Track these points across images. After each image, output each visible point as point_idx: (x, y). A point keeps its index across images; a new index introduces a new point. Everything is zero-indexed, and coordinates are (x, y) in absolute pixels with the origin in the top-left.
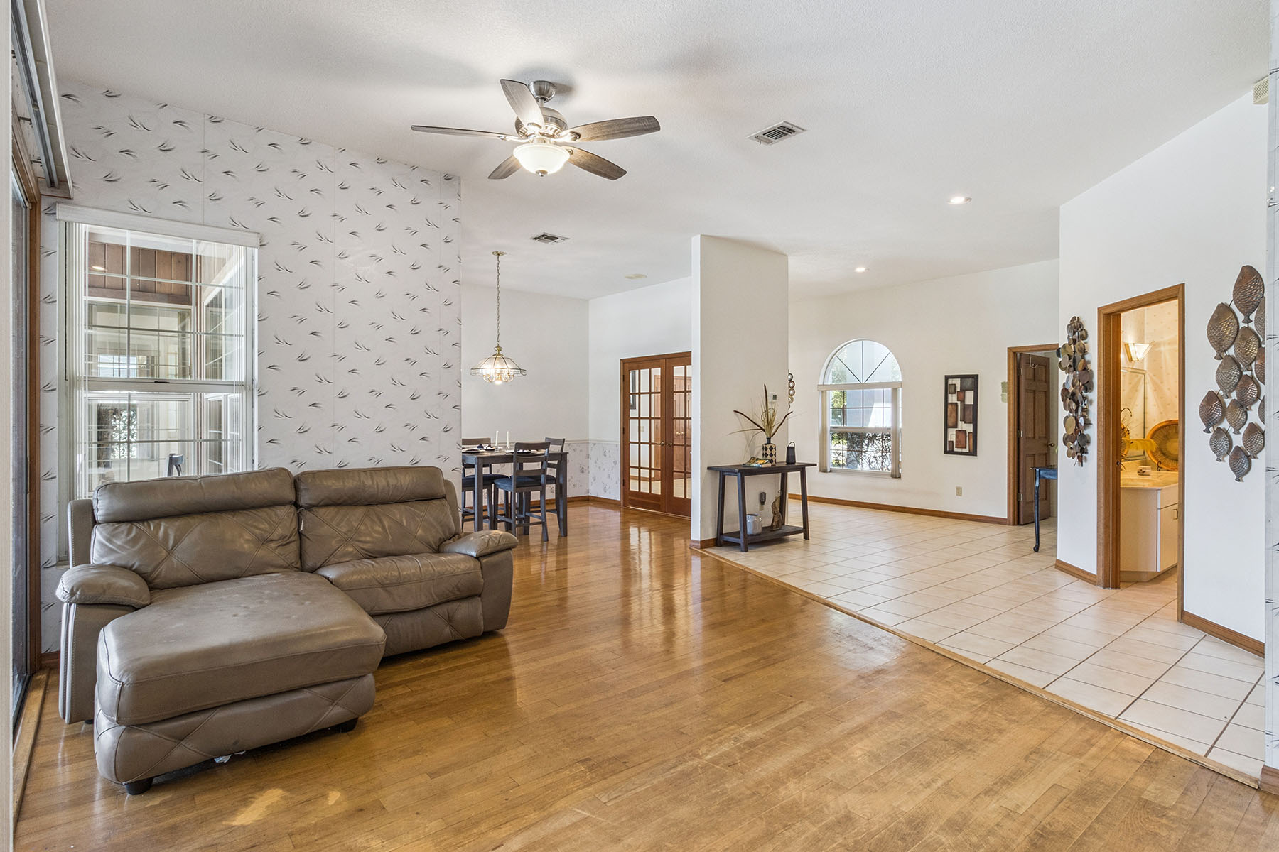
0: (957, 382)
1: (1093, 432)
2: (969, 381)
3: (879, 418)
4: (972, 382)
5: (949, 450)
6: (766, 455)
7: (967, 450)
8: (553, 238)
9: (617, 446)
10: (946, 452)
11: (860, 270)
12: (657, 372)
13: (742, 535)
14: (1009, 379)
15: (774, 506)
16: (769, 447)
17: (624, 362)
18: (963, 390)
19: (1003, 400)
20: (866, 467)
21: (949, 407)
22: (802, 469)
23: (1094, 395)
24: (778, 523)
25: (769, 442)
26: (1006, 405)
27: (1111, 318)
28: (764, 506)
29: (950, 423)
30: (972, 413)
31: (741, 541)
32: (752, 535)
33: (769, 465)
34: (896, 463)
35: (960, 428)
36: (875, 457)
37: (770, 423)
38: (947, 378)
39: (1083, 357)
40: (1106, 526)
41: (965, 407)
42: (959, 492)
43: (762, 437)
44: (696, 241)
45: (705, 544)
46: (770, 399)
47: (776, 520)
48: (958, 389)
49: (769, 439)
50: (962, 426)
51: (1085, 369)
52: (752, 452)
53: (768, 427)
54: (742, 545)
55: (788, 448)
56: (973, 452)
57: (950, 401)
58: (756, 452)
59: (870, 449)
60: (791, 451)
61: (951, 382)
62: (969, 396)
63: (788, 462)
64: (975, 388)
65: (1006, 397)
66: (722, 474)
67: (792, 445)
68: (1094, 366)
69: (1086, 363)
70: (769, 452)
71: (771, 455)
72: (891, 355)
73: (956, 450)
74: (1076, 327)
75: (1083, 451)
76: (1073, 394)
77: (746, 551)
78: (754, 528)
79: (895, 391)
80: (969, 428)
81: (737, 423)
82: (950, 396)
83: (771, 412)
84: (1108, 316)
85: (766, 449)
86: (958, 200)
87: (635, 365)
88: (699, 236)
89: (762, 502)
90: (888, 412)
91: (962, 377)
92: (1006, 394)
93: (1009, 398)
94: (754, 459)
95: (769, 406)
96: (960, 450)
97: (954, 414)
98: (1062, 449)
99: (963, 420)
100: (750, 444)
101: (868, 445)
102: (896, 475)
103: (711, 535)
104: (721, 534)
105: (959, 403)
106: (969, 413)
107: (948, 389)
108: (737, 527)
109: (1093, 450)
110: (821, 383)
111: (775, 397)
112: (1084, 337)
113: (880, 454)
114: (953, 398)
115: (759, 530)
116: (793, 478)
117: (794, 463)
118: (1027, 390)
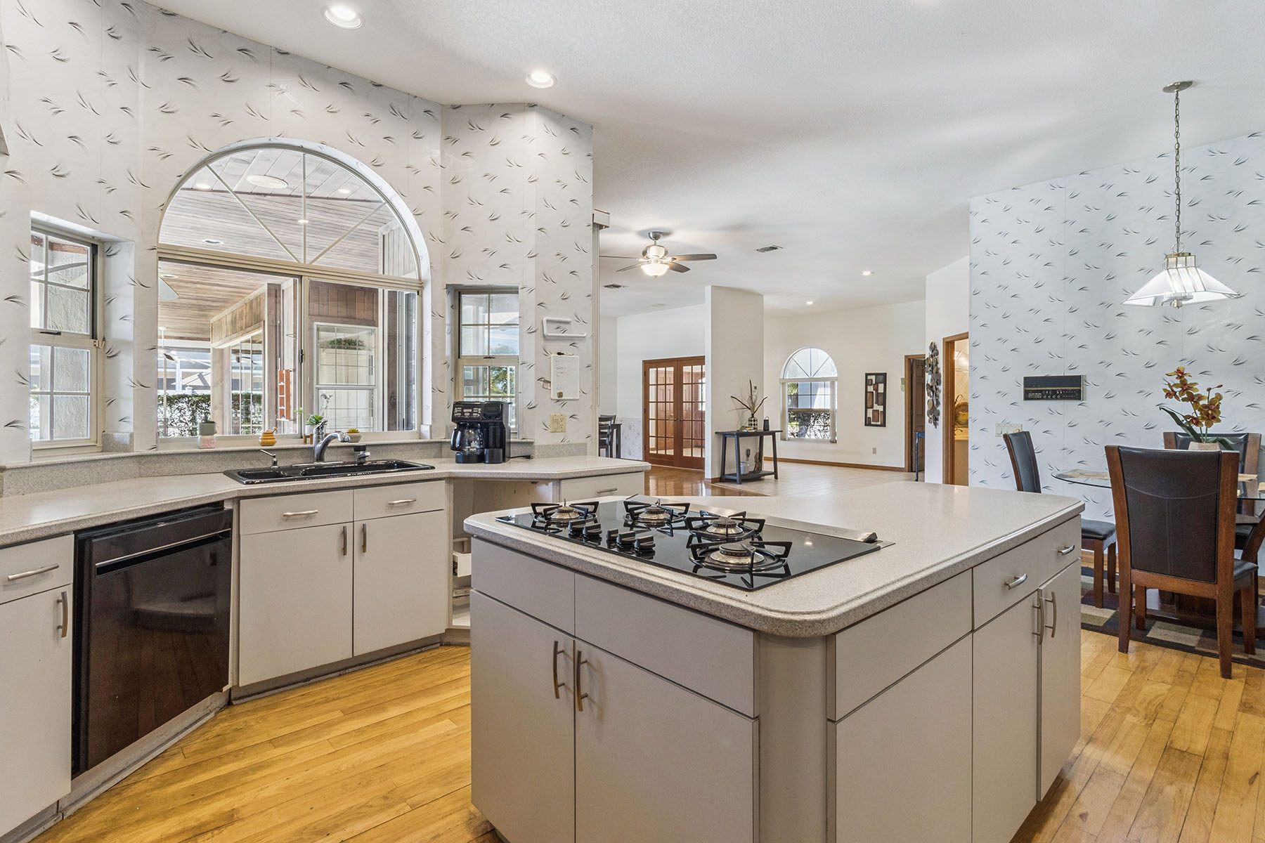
0: (873, 378)
1: (941, 408)
2: (881, 377)
3: (821, 401)
4: (882, 378)
5: (868, 423)
6: (751, 425)
7: (879, 423)
8: (618, 286)
9: (640, 422)
10: (866, 425)
11: (810, 303)
12: (671, 369)
13: (738, 474)
14: (905, 376)
15: (755, 457)
16: (752, 419)
17: (645, 362)
18: (877, 383)
19: (902, 389)
20: (813, 437)
21: (868, 394)
22: (773, 433)
23: (941, 387)
24: (758, 469)
25: (753, 417)
26: (904, 393)
27: (950, 345)
28: (750, 458)
29: (869, 405)
30: (882, 399)
31: (737, 478)
32: (743, 475)
33: (754, 431)
34: (834, 434)
35: (875, 408)
36: (819, 430)
37: (753, 404)
38: (867, 375)
39: (936, 365)
40: (947, 461)
41: (878, 394)
42: (874, 451)
43: (748, 414)
44: (708, 289)
45: (714, 480)
46: (753, 389)
47: (757, 466)
48: (874, 383)
49: (753, 415)
50: (876, 407)
51: (936, 373)
52: (742, 423)
53: (752, 408)
54: (738, 481)
55: (765, 421)
56: (883, 425)
57: (869, 391)
58: (744, 422)
59: (816, 424)
60: (766, 422)
61: (869, 377)
62: (881, 386)
63: (764, 430)
64: (885, 382)
65: (904, 388)
66: (724, 436)
67: (767, 419)
68: (941, 371)
69: (938, 369)
70: (753, 423)
71: (754, 425)
72: (830, 359)
73: (872, 423)
74: (933, 348)
75: (936, 419)
76: (932, 387)
77: (740, 484)
78: (744, 471)
79: (833, 383)
80: (881, 408)
81: (733, 404)
82: (869, 387)
83: (754, 397)
84: (947, 343)
85: (751, 421)
86: (867, 273)
87: (653, 365)
88: (710, 287)
89: (748, 456)
90: (828, 398)
91: (876, 375)
92: (903, 386)
93: (905, 389)
94: (743, 427)
95: (753, 393)
96: (875, 423)
97: (871, 399)
98: (927, 418)
99: (877, 403)
100: (741, 418)
101: (814, 422)
102: (833, 442)
103: (717, 475)
104: (724, 474)
105: (874, 392)
106: (881, 398)
107: (868, 383)
108: (735, 471)
109: (941, 418)
110: (782, 377)
111: (756, 388)
112: (937, 354)
113: (822, 428)
114: (871, 389)
115: (747, 472)
116: (768, 440)
117: (768, 430)
118: (917, 384)
